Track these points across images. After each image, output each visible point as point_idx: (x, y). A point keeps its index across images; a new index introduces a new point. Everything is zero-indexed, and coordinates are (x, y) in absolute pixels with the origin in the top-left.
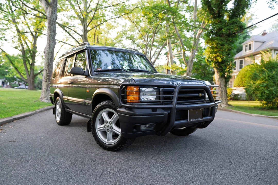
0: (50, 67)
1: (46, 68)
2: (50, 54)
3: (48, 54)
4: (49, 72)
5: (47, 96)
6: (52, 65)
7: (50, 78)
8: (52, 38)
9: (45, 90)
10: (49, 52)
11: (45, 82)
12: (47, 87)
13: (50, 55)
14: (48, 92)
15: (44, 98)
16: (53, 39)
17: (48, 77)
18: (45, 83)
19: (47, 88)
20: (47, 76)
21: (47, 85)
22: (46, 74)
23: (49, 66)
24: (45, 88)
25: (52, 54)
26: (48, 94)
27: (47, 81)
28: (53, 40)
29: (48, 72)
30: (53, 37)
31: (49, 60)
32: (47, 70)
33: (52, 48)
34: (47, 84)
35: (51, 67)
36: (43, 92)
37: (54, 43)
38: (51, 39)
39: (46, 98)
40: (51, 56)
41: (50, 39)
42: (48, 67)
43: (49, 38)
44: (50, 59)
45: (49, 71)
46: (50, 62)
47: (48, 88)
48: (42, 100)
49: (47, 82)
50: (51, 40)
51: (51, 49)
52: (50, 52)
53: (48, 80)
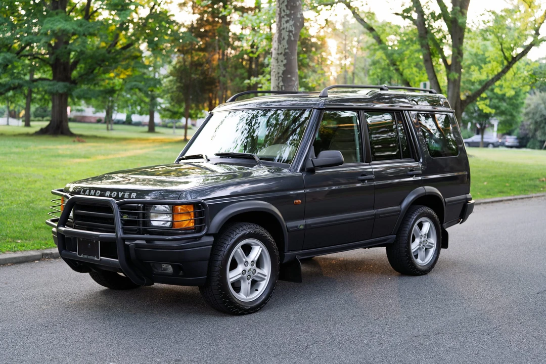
2: (281, 57)
3: (277, 60)
8: (287, 6)
10: (278, 54)
13: (282, 61)
16: (290, 10)
25: (285, 59)
28: (288, 12)
31: (279, 77)
33: (287, 38)
37: (291, 22)
38: (284, 11)
40: (284, 65)
41: (280, 9)
43: (279, 7)
44: (280, 74)
46: (281, 84)
50: (283, 14)
51: (285, 43)
52: (280, 52)
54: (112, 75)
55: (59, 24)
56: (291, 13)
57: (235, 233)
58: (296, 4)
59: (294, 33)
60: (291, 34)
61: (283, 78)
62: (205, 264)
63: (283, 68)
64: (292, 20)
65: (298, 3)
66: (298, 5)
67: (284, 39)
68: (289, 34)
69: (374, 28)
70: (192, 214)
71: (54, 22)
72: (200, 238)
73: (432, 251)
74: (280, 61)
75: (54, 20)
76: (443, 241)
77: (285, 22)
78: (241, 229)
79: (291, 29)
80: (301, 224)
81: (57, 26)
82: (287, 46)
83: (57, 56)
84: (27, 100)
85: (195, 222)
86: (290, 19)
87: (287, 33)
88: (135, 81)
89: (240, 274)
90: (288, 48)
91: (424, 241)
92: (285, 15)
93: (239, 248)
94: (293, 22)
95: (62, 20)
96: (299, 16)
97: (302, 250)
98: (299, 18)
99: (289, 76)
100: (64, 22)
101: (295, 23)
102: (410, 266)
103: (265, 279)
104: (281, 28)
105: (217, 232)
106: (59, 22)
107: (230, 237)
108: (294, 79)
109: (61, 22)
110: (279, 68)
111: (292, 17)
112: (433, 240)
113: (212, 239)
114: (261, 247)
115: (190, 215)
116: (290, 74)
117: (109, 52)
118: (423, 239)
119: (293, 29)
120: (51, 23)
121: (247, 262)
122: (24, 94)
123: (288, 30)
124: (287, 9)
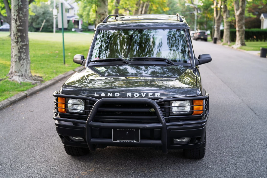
0: (22, 14)
1: (14, 15)
4: (22, 24)
5: (20, 70)
6: (25, 10)
7: (24, 34)
9: (16, 57)
11: (15, 42)
12: (20, 52)
14: (21, 61)
15: (16, 74)
17: (19, 34)
18: (15, 44)
19: (19, 55)
20: (18, 31)
21: (19, 49)
22: (15, 27)
23: (21, 12)
24: (16, 55)
26: (22, 65)
27: (19, 42)
29: (18, 23)
32: (16, 21)
34: (18, 46)
35: (24, 14)
36: (13, 62)
39: (18, 73)
42: (19, 13)
45: (20, 22)
46: (20, 3)
47: (21, 54)
48: (13, 77)
49: (18, 44)
53: (21, 39)
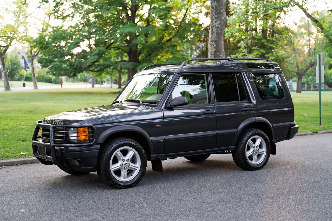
2: (213, 43)
3: (211, 44)
8: (215, 13)
13: (213, 45)
16: (218, 15)
25: (215, 44)
28: (216, 16)
30: (216, 10)
31: (212, 55)
33: (216, 31)
37: (218, 22)
38: (214, 16)
40: (215, 48)
41: (212, 15)
44: (213, 53)
50: (213, 17)
52: (212, 40)
54: (159, 57)
55: (128, 29)
56: (218, 16)
57: (115, 143)
58: (221, 11)
59: (220, 28)
60: (218, 29)
61: (214, 55)
62: (95, 160)
63: (214, 49)
64: (219, 21)
65: (222, 11)
66: (222, 12)
67: (214, 32)
68: (217, 29)
69: (318, 20)
70: (87, 132)
71: (125, 28)
72: (91, 146)
73: (263, 156)
74: (212, 45)
75: (125, 27)
76: (272, 150)
77: (214, 22)
78: (119, 141)
79: (218, 26)
80: (161, 138)
81: (127, 30)
82: (216, 36)
83: (130, 47)
84: (119, 73)
85: (89, 137)
86: (218, 20)
87: (216, 29)
88: (172, 60)
89: (119, 166)
90: (217, 38)
91: (256, 150)
92: (215, 18)
93: (118, 151)
94: (220, 21)
95: (130, 27)
96: (223, 18)
97: (164, 153)
98: (223, 19)
99: (218, 54)
100: (131, 28)
101: (220, 22)
102: (245, 164)
103: (137, 169)
104: (213, 26)
105: (103, 142)
106: (128, 28)
107: (112, 145)
108: (221, 55)
109: (129, 28)
110: (212, 50)
111: (219, 19)
112: (264, 150)
113: (99, 146)
114: (133, 151)
115: (86, 133)
116: (219, 53)
117: (159, 44)
118: (256, 149)
119: (220, 26)
120: (124, 29)
121: (124, 159)
122: (118, 70)
123: (216, 27)
124: (216, 14)
